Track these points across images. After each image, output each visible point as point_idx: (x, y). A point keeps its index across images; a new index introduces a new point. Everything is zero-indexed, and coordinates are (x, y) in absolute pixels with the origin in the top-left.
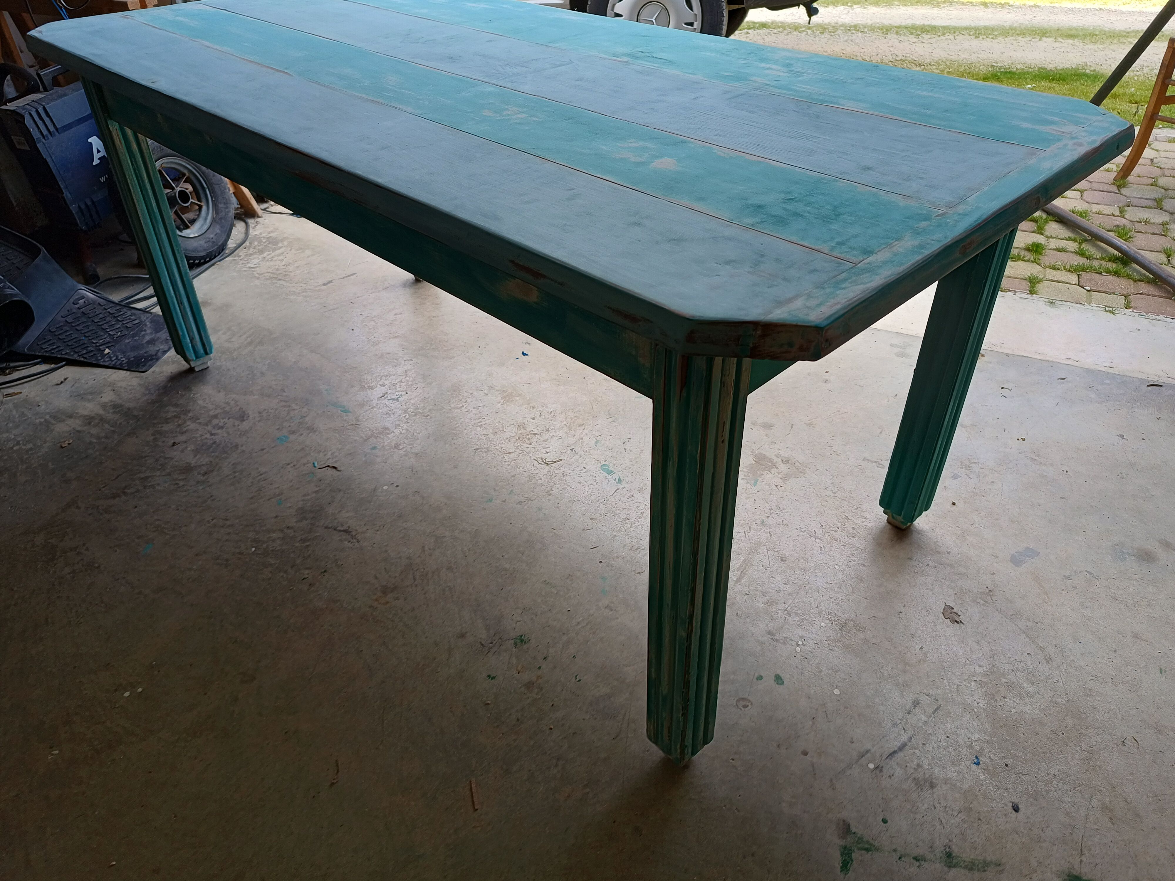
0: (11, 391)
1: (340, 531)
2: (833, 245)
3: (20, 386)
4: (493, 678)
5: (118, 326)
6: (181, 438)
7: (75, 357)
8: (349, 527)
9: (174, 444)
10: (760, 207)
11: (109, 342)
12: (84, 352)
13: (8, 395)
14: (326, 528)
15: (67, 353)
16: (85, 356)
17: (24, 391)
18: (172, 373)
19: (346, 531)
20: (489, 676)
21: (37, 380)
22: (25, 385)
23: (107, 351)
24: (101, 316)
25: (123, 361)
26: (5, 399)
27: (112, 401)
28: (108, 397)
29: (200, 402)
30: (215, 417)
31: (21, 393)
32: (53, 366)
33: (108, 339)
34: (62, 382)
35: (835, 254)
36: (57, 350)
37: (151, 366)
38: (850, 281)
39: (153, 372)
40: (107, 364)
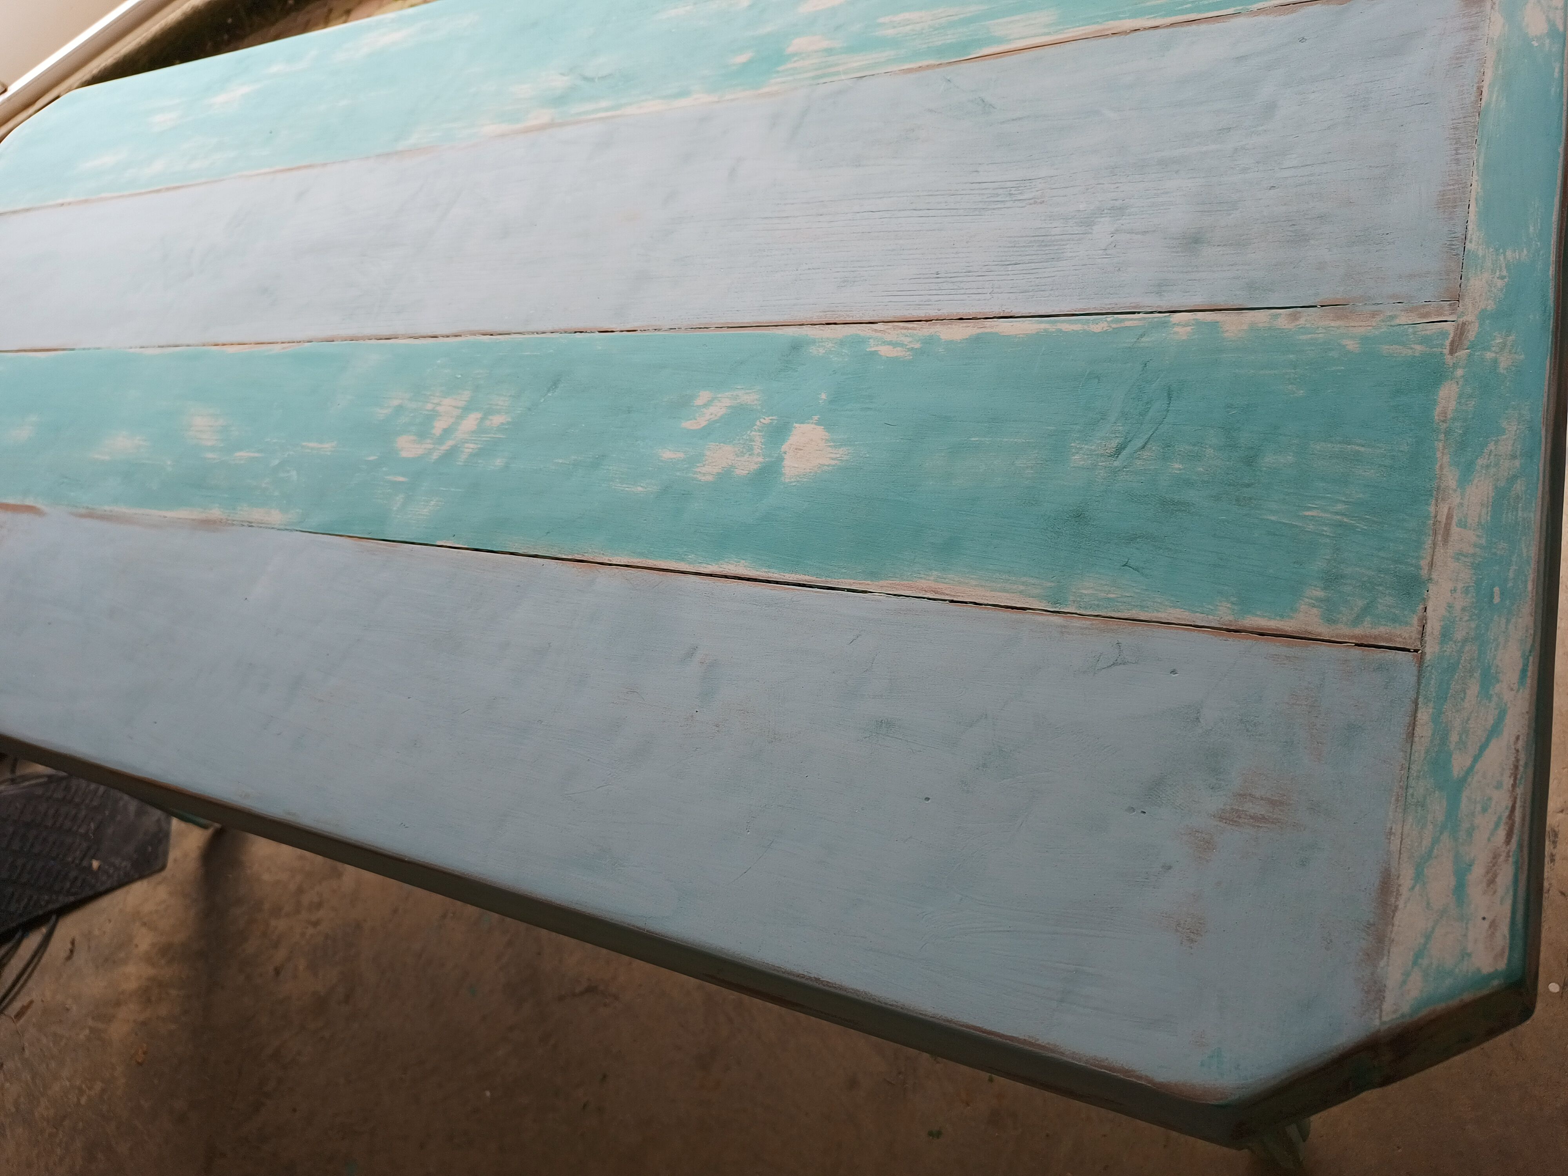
0: (17, 1005)
1: (582, 993)
2: (1320, 594)
3: (25, 990)
4: (939, 1134)
5: (83, 813)
6: (281, 955)
7: (63, 900)
8: (589, 980)
9: (277, 971)
10: (1079, 516)
11: (89, 848)
12: (68, 884)
13: (19, 1015)
14: (561, 998)
15: (48, 902)
16: (73, 890)
17: (35, 995)
18: (198, 847)
19: (591, 990)
20: (930, 1134)
21: (38, 968)
22: (30, 984)
23: (95, 864)
24: (52, 812)
25: (126, 867)
26: (18, 1025)
27: (153, 945)
28: (144, 941)
29: (266, 877)
30: (300, 891)
31: (31, 1002)
32: (44, 930)
33: (85, 845)
34: (72, 951)
35: (1343, 630)
36: (32, 903)
37: (166, 854)
38: (1454, 737)
39: (175, 860)
40: (108, 885)
